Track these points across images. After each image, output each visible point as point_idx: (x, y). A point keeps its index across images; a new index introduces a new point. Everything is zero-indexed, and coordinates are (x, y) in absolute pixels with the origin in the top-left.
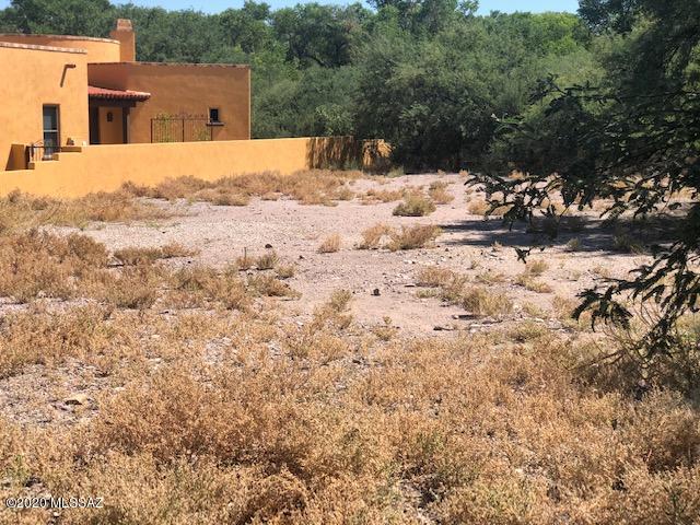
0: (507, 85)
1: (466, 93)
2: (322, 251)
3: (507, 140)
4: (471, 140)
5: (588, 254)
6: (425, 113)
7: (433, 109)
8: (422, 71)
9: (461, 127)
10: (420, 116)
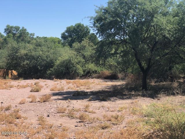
0: (50, 55)
1: (40, 58)
2: (20, 103)
3: (51, 71)
4: (41, 70)
5: (95, 102)
6: (29, 63)
7: (30, 62)
8: (27, 52)
9: (39, 67)
10: (27, 64)
